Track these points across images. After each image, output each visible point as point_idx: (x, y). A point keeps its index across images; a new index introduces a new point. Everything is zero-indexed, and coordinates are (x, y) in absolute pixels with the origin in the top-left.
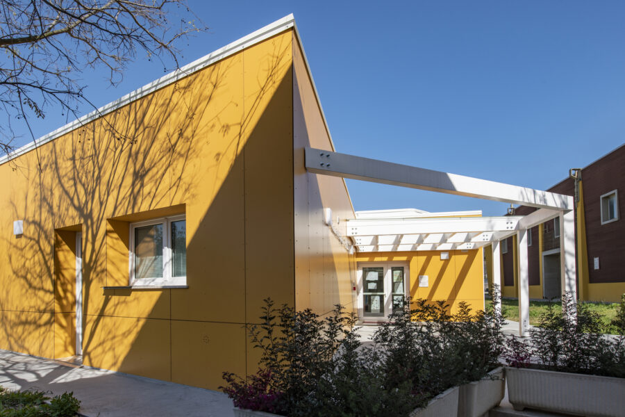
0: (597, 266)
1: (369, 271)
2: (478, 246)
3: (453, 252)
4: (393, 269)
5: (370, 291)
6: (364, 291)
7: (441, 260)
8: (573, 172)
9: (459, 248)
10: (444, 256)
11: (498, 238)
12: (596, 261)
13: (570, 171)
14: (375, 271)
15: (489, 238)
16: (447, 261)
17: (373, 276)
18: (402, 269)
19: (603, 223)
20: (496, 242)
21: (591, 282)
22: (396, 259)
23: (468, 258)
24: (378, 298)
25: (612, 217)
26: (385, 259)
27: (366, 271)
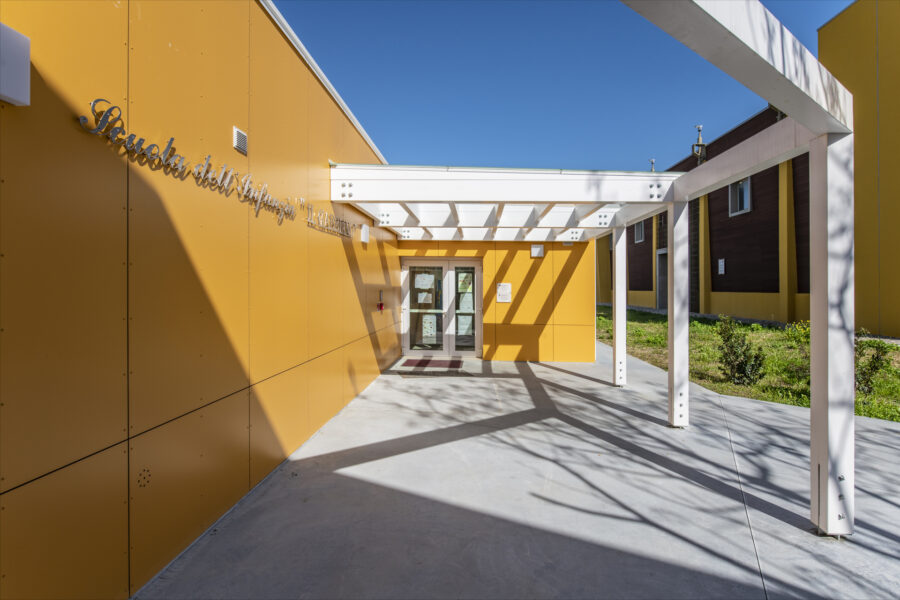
0: (721, 270)
1: (420, 273)
2: (589, 236)
3: (550, 245)
4: (458, 271)
5: (420, 306)
6: (411, 308)
7: (531, 258)
8: (696, 148)
9: (559, 238)
10: (536, 251)
11: (624, 222)
12: (721, 263)
13: (693, 147)
14: (429, 273)
15: (609, 220)
16: (539, 260)
17: (425, 281)
18: (470, 271)
19: (731, 215)
20: (620, 229)
21: (714, 290)
22: (460, 253)
23: (571, 255)
24: (433, 319)
25: (742, 208)
26: (443, 253)
27: (414, 273)
